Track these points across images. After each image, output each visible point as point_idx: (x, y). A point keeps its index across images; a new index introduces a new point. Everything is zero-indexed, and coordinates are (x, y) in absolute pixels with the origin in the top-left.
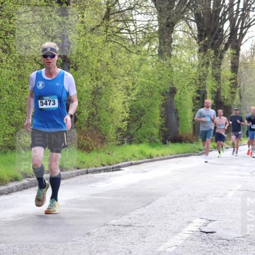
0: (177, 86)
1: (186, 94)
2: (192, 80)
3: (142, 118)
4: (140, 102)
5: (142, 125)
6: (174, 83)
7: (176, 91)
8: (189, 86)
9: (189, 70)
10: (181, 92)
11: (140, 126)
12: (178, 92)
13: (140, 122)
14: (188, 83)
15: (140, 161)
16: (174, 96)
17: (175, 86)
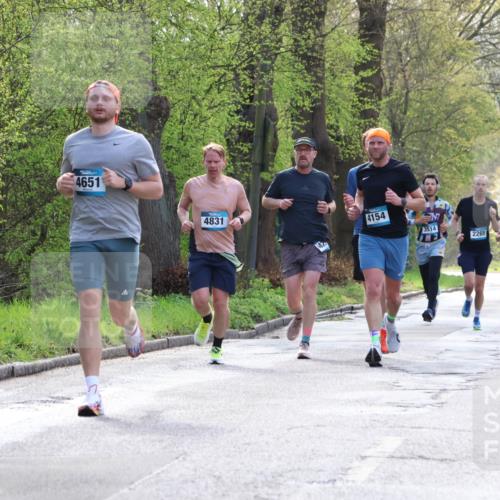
0: (172, 95)
1: (204, 119)
2: (222, 71)
3: (48, 207)
4: (41, 151)
5: (50, 233)
6: (161, 83)
7: (168, 109)
8: (215, 91)
9: (212, 37)
10: (184, 113)
11: (43, 235)
12: (176, 113)
13: (39, 221)
14: (209, 81)
15: (40, 362)
16: (161, 129)
17: (162, 93)
